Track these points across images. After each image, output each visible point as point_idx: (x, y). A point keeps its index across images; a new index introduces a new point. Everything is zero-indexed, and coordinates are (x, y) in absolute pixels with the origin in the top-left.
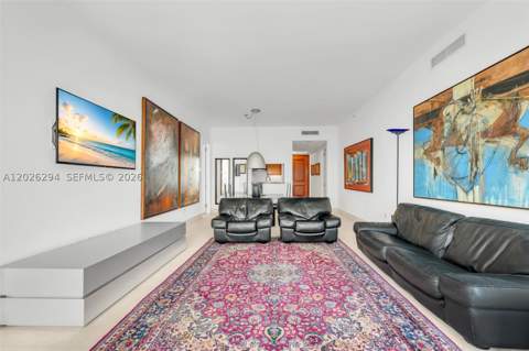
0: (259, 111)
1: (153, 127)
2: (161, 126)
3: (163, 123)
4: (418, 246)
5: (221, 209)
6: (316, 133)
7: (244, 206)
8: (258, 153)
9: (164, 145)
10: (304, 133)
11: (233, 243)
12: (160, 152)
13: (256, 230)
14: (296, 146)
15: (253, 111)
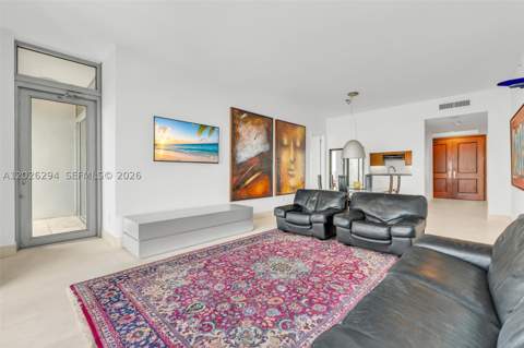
0: (356, 93)
1: (242, 129)
2: (250, 127)
3: (253, 124)
4: (491, 296)
5: (296, 199)
6: (467, 103)
7: (314, 198)
8: (357, 142)
9: (255, 142)
10: (442, 107)
11: (295, 234)
12: (249, 148)
13: (311, 224)
14: (429, 126)
15: (350, 94)
